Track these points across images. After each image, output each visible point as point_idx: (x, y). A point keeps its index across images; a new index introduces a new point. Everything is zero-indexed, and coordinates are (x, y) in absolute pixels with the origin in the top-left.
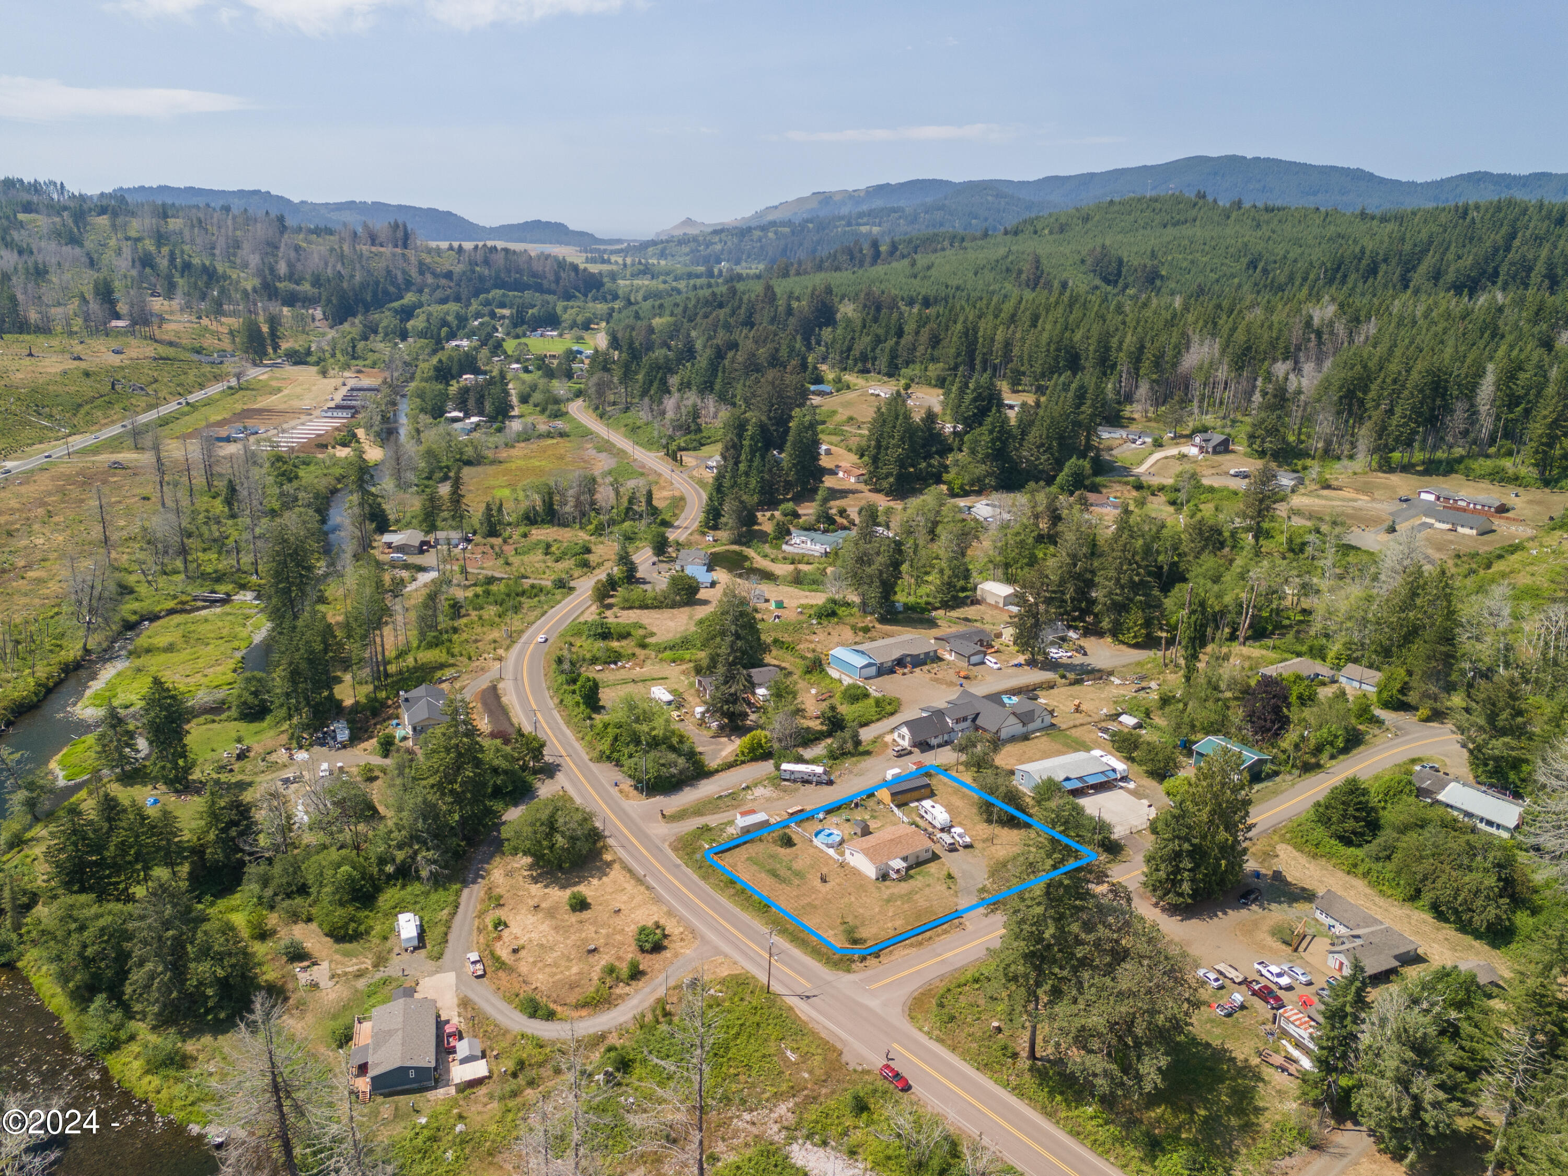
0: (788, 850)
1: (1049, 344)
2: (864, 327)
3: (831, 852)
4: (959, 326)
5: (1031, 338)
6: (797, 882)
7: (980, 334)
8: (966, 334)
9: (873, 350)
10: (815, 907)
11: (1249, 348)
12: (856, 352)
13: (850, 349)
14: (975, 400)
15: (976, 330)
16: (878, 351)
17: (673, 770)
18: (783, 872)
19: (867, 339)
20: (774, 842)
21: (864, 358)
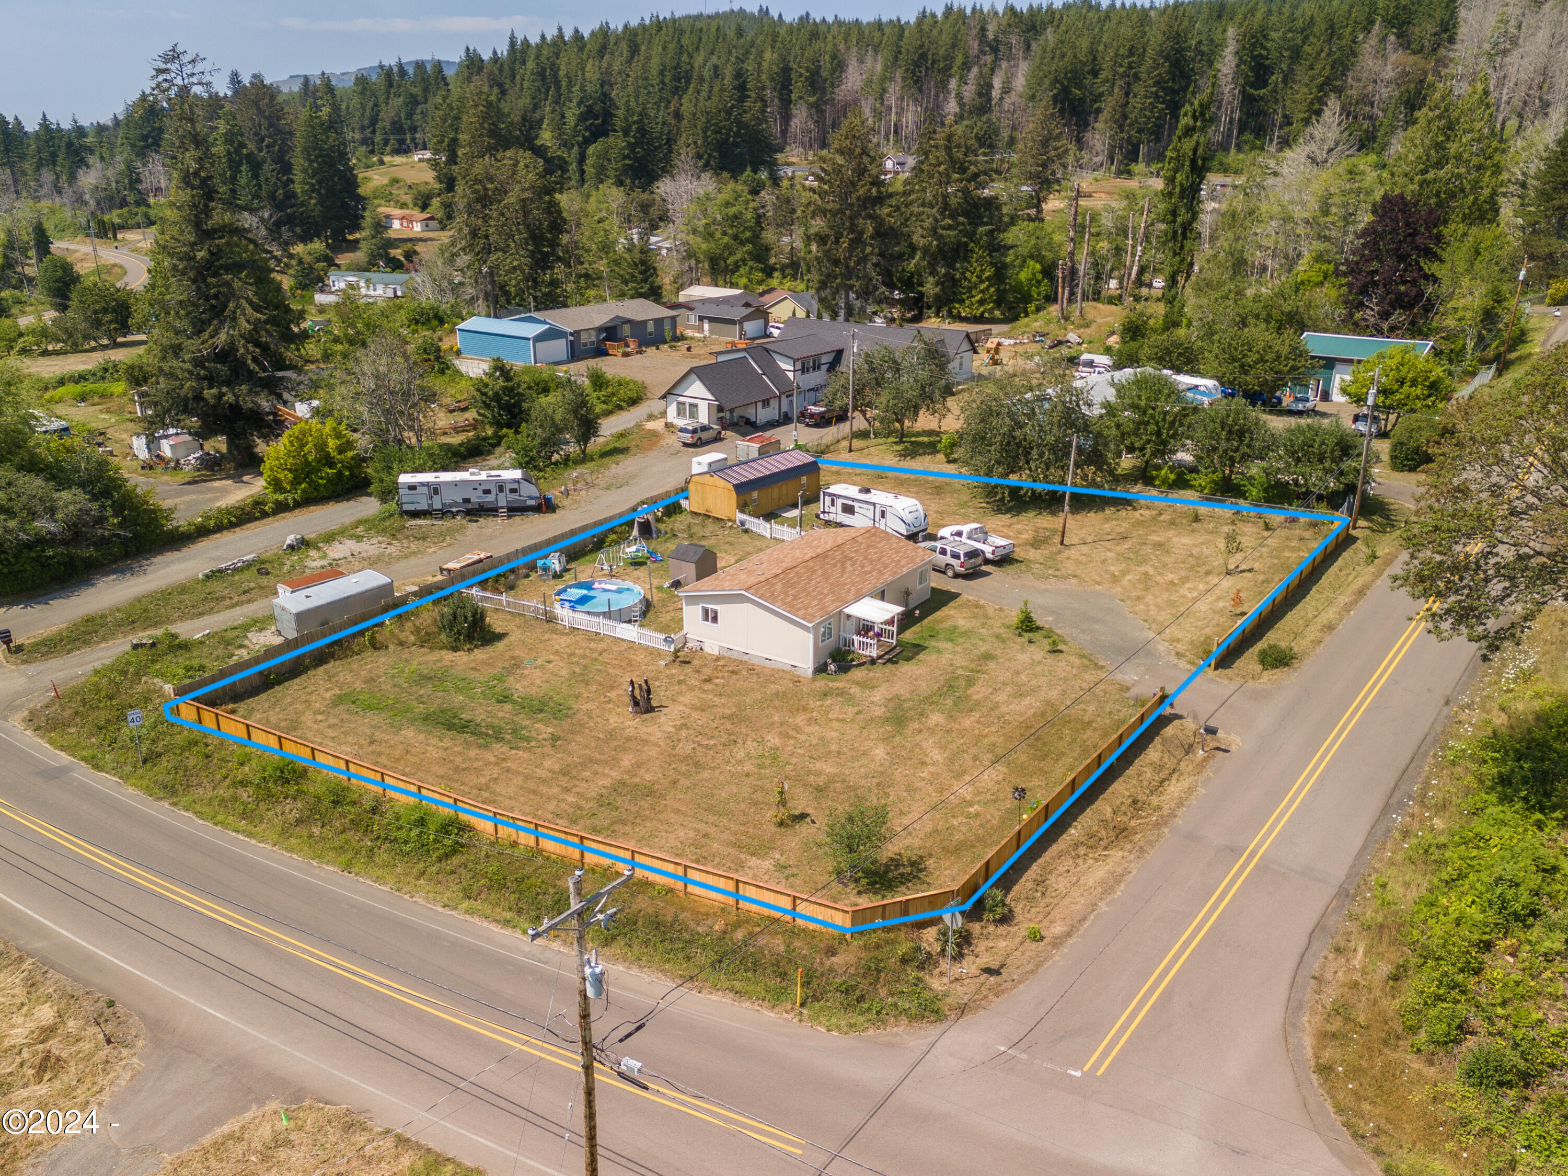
0: (480, 654)
1: (662, 73)
2: (390, 85)
3: (629, 632)
4: (530, 65)
5: (635, 70)
6: (545, 730)
7: (562, 73)
8: (542, 74)
9: (410, 116)
10: (650, 792)
11: (923, 56)
12: (385, 123)
13: (374, 121)
14: (582, 118)
15: (555, 68)
16: (417, 117)
17: (44, 525)
18: (480, 713)
19: (398, 101)
20: (426, 640)
21: (397, 127)
